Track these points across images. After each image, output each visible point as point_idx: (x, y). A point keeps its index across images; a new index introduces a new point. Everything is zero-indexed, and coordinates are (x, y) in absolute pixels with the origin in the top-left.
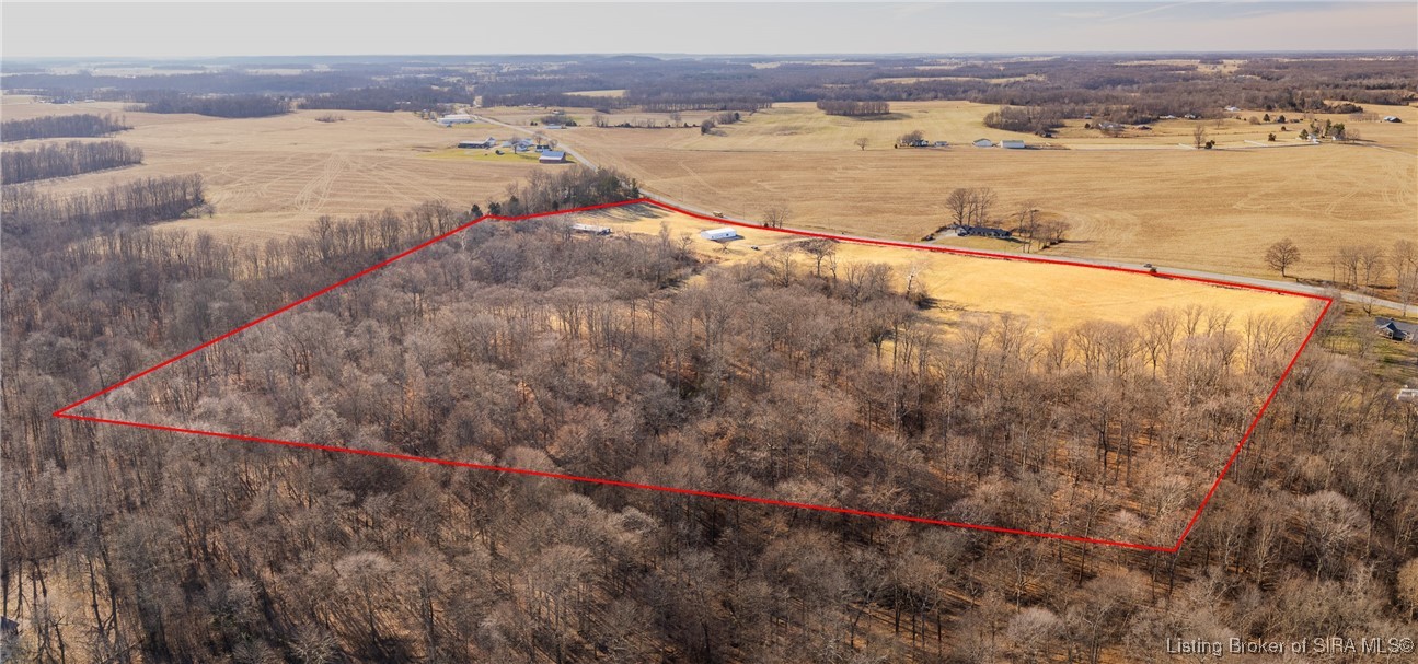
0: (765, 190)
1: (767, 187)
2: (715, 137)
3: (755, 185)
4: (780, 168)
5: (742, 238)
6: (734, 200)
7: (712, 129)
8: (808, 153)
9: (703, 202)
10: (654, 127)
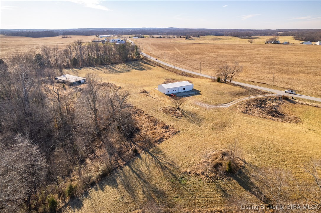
0: (212, 57)
1: (213, 55)
2: (190, 40)
3: (206, 54)
4: (217, 49)
5: (197, 93)
6: (195, 61)
7: (190, 38)
8: (228, 44)
9: (177, 61)
10: (170, 38)
